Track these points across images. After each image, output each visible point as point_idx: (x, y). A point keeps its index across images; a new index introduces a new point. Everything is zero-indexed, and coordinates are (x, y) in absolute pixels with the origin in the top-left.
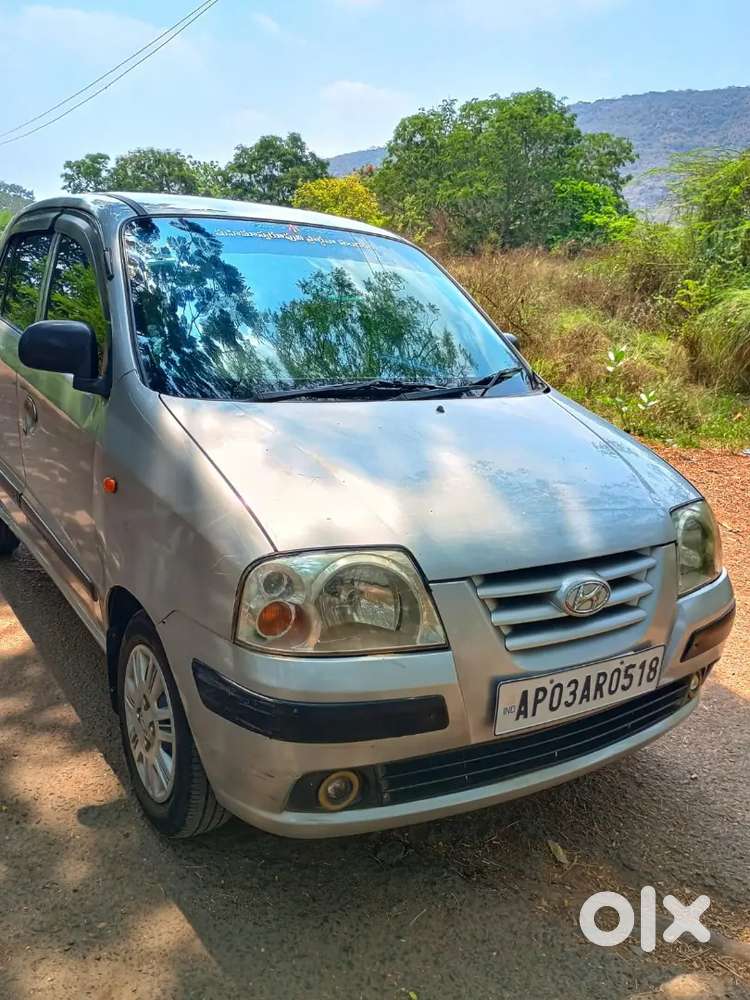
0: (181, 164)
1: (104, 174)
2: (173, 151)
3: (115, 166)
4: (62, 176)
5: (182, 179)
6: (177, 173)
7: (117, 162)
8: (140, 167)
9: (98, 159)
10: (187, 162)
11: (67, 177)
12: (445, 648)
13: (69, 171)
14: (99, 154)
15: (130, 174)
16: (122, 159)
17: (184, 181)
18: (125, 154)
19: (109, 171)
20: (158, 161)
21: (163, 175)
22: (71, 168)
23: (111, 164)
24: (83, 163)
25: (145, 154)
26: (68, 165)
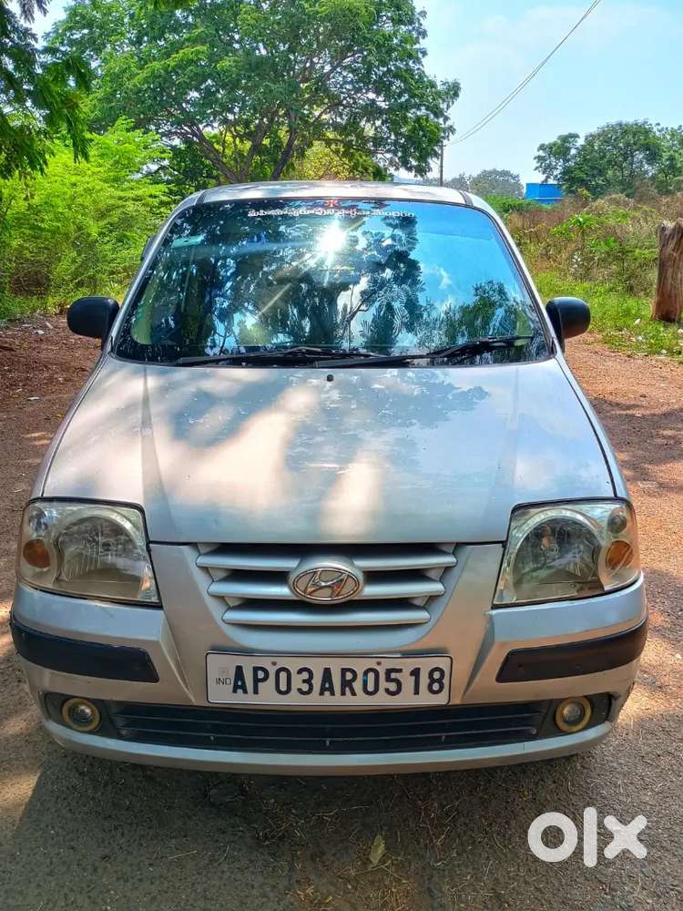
0: (647, 132)
1: (573, 152)
2: (640, 121)
3: (583, 143)
4: (535, 158)
5: (647, 147)
6: (642, 142)
7: (586, 139)
8: (607, 142)
9: (567, 139)
10: (655, 129)
11: (539, 158)
12: (158, 606)
13: (541, 153)
14: (570, 134)
15: (596, 148)
16: (591, 136)
17: (648, 149)
18: (594, 130)
19: (577, 148)
20: (625, 132)
21: (628, 145)
22: (544, 150)
23: (581, 142)
24: (555, 144)
25: (613, 129)
26: (542, 147)
